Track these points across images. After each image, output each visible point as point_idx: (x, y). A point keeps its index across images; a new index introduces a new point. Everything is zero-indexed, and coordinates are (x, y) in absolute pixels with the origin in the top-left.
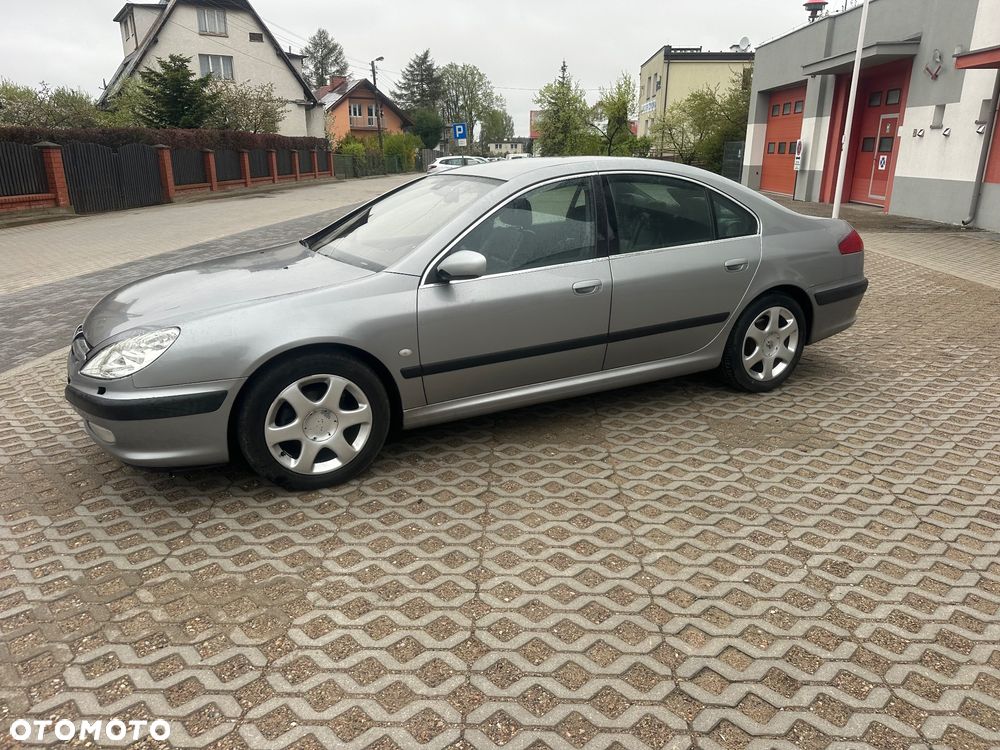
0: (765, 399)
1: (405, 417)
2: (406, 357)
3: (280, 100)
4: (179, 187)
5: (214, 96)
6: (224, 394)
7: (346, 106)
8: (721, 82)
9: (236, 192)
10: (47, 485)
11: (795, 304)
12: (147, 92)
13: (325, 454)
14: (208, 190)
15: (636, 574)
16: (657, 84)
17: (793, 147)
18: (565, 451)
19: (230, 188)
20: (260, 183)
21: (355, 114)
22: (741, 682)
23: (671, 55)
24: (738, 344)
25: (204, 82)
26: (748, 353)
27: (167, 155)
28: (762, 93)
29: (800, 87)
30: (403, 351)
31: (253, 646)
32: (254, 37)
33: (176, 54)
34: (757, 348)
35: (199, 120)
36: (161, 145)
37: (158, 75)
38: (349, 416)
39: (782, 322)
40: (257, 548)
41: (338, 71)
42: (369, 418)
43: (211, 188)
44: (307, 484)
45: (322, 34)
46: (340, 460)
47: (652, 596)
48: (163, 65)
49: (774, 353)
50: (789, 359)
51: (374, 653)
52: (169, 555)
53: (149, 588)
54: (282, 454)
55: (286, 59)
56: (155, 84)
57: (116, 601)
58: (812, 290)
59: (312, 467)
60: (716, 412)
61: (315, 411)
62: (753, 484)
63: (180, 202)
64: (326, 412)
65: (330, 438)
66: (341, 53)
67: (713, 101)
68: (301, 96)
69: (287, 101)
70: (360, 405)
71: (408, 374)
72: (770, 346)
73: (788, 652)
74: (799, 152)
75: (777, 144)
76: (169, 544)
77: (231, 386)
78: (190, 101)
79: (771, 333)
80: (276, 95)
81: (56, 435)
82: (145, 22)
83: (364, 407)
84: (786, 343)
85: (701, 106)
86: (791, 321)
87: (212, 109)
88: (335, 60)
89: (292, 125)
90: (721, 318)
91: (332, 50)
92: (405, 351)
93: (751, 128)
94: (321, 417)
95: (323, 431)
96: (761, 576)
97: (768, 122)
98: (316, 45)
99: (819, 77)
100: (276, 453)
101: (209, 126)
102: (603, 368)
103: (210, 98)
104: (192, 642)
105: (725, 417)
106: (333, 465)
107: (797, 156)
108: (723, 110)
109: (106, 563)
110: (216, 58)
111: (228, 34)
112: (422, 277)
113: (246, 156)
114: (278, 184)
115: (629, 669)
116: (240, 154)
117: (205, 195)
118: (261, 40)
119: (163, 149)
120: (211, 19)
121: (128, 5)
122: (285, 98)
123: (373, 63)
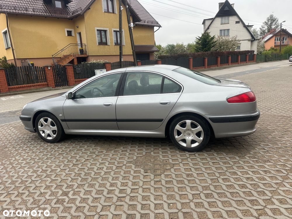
1: (65, 131)
3: (238, 40)
4: (194, 68)
6: (31, 118)
7: (274, 38)
9: (214, 68)
13: (49, 135)
14: (204, 68)
19: (212, 67)
20: (224, 66)
21: (277, 40)
25: (213, 38)
27: (191, 60)
30: (60, 115)
32: (237, 22)
34: (182, 135)
36: (190, 57)
38: (53, 128)
41: (275, 27)
42: (57, 129)
43: (205, 67)
44: (47, 141)
45: (271, 16)
48: (202, 35)
49: (191, 138)
50: (200, 142)
55: (247, 27)
56: (200, 40)
59: (47, 137)
61: (46, 125)
65: (49, 132)
66: (277, 21)
68: (250, 37)
69: (240, 40)
70: (55, 126)
71: (63, 120)
79: (188, 130)
80: (237, 39)
82: (208, 23)
88: (275, 24)
89: (245, 46)
90: (161, 120)
91: (274, 21)
94: (47, 127)
95: (48, 130)
98: (268, 20)
100: (40, 131)
102: (119, 129)
103: (214, 42)
106: (51, 138)
110: (225, 30)
111: (229, 23)
114: (230, 65)
116: (217, 58)
117: (202, 70)
118: (239, 23)
119: (190, 58)
120: (225, 19)
121: (204, 20)
122: (240, 39)
123: (281, 23)
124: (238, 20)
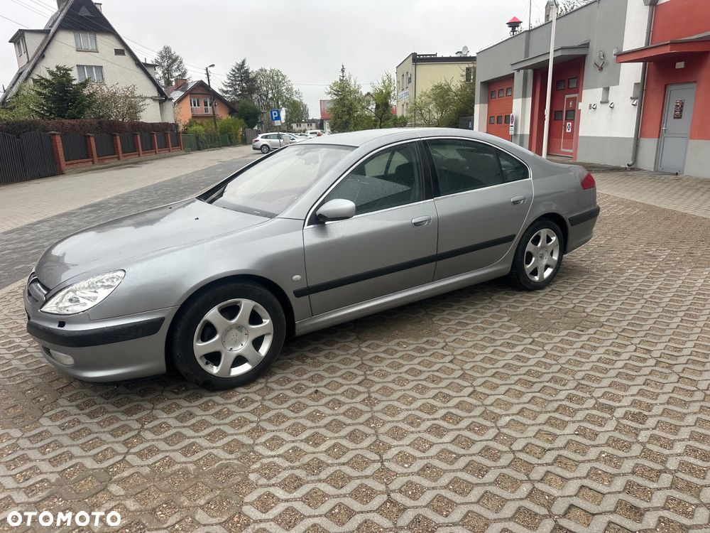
0: (542, 294)
1: (297, 327)
2: (297, 281)
3: (140, 97)
4: (68, 162)
5: (91, 95)
6: (161, 320)
7: (188, 100)
8: (454, 77)
9: (112, 164)
10: (12, 402)
11: (556, 226)
12: (39, 94)
13: (239, 360)
14: (91, 163)
15: (496, 436)
16: (410, 79)
17: (507, 119)
18: (413, 344)
19: (107, 161)
20: (129, 157)
21: (195, 105)
22: (601, 514)
23: (417, 59)
24: (521, 257)
25: (84, 85)
26: (528, 263)
27: (58, 139)
28: (483, 83)
29: (510, 78)
30: (295, 277)
31: (216, 524)
32: (118, 52)
33: (61, 65)
34: (533, 259)
35: (81, 112)
36: (53, 132)
37: (47, 81)
38: (257, 329)
39: (549, 240)
40: (198, 440)
41: (179, 75)
42: (271, 329)
43: (93, 161)
44: (226, 385)
45: (167, 50)
46: (250, 364)
47: (513, 452)
48: (51, 73)
49: (545, 262)
50: (554, 266)
51: (316, 520)
52: (127, 453)
53: (118, 482)
54: (207, 364)
55: (143, 67)
56: (45, 88)
57: (92, 496)
58: (567, 216)
59: (230, 371)
60: (511, 306)
61: (231, 327)
62: (556, 358)
63: (70, 173)
64: (239, 327)
65: (242, 347)
66: (181, 62)
67: (449, 89)
68: (155, 93)
69: (146, 98)
70: (264, 320)
71: (299, 294)
72: (542, 257)
73: (626, 486)
74: (512, 123)
75: (496, 118)
76: (125, 443)
77: (167, 313)
78: (73, 100)
79: (542, 247)
80: (137, 93)
81: (10, 360)
82: (34, 43)
83: (267, 321)
84: (552, 254)
85: (442, 94)
86: (554, 239)
87: (90, 104)
88: (178, 68)
89: (150, 114)
90: (510, 239)
91: (174, 61)
92: (297, 277)
93: (477, 108)
94: (235, 332)
95: (237, 342)
96: (585, 428)
97: (489, 103)
98: (162, 57)
99: (522, 71)
100: (202, 363)
101: (89, 117)
102: (433, 280)
103: (88, 96)
104: (165, 526)
105: (519, 310)
106: (245, 368)
107: (511, 124)
108: (456, 96)
109: (76, 465)
110: (90, 67)
111: (99, 50)
112: (305, 220)
113: (118, 137)
114: (143, 157)
115: (516, 513)
116: (113, 136)
117: (88, 168)
118: (123, 54)
119: (54, 134)
120: (86, 39)
121: (20, 30)
122: (145, 95)
123: (207, 69)
124: (119, 47)
